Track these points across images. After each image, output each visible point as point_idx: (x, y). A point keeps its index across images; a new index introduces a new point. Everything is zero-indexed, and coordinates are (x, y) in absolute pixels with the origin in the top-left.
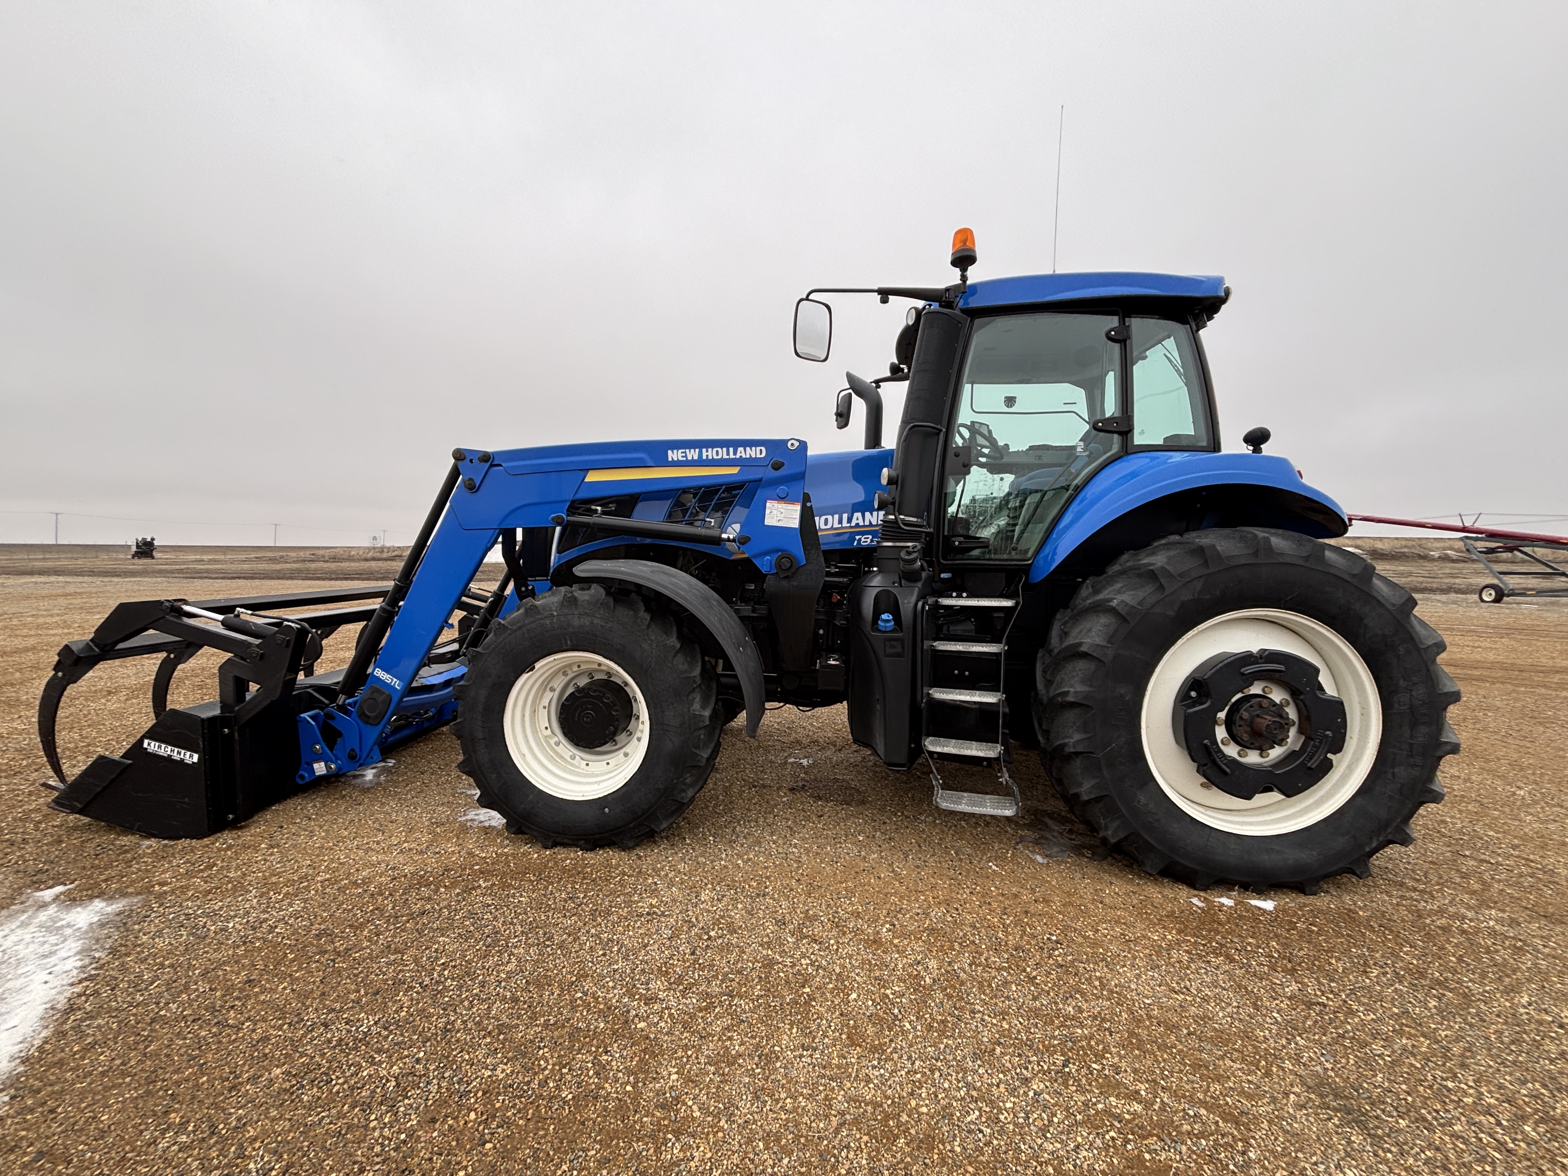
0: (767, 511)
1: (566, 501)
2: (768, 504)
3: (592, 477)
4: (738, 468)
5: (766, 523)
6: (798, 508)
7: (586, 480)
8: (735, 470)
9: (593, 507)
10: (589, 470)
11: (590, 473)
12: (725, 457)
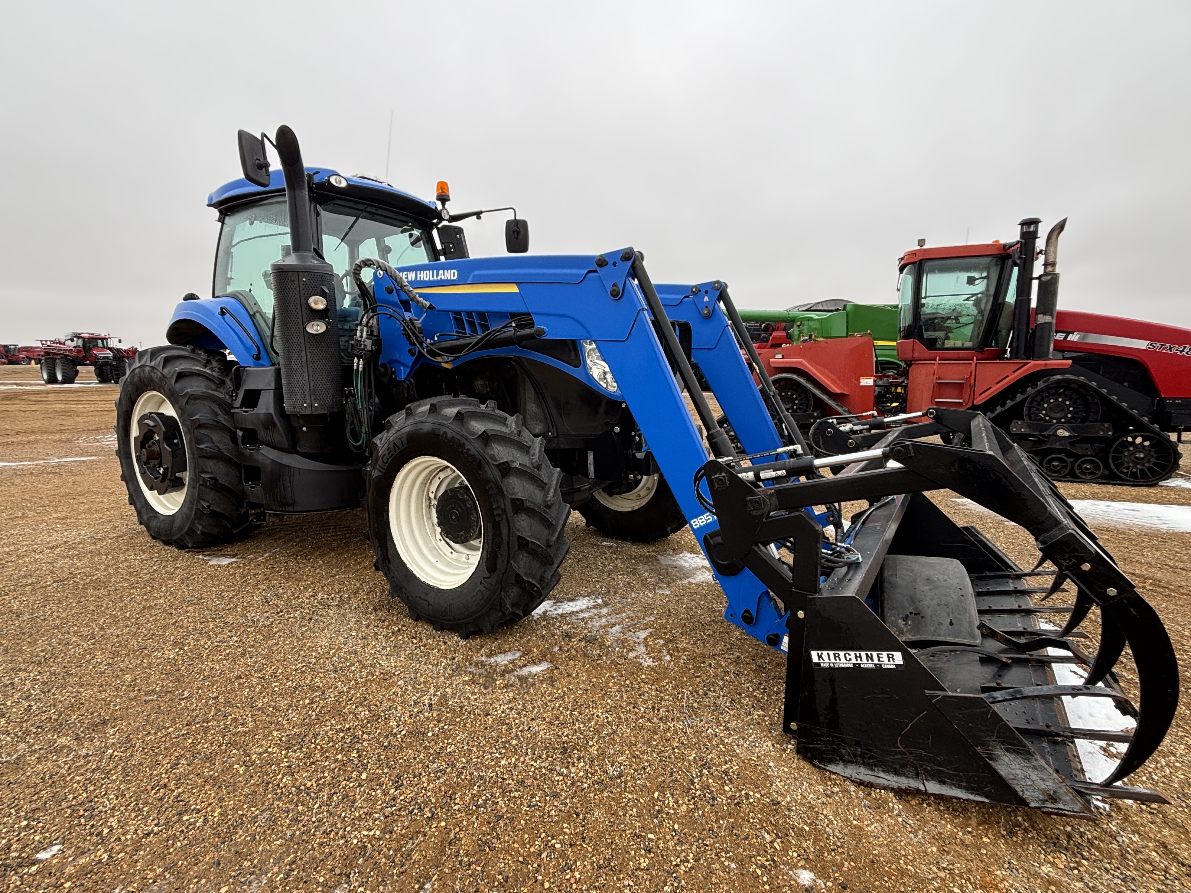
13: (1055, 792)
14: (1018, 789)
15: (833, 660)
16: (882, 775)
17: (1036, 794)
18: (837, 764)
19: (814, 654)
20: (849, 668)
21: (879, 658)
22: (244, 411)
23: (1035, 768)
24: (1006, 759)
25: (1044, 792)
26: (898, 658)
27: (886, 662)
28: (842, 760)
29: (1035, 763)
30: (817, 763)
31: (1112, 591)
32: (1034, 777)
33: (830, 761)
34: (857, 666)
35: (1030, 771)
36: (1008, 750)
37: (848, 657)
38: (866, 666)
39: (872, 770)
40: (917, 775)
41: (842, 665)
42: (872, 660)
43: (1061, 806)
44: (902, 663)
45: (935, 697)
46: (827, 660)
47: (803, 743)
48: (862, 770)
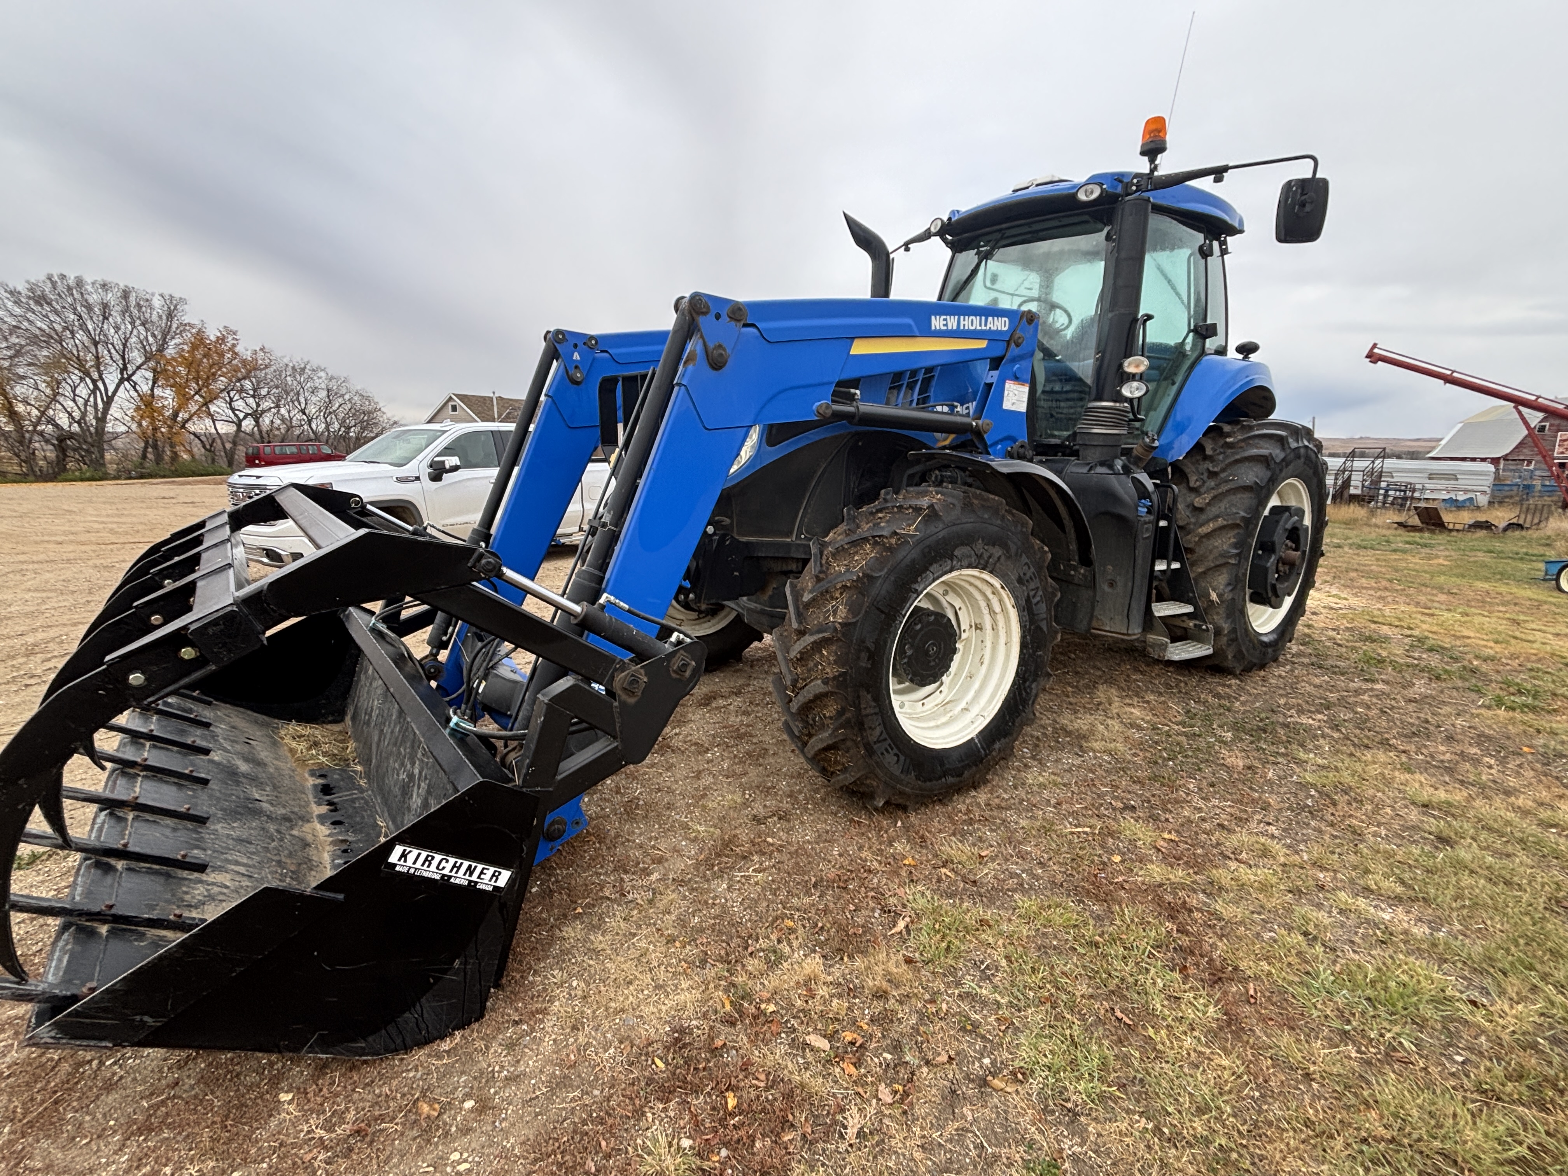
0: (1006, 393)
1: (830, 383)
2: (1007, 385)
3: (860, 348)
4: (986, 342)
5: (1004, 407)
6: (1026, 389)
7: (853, 352)
8: (982, 344)
9: (853, 391)
10: (853, 338)
11: (856, 342)
12: (979, 328)
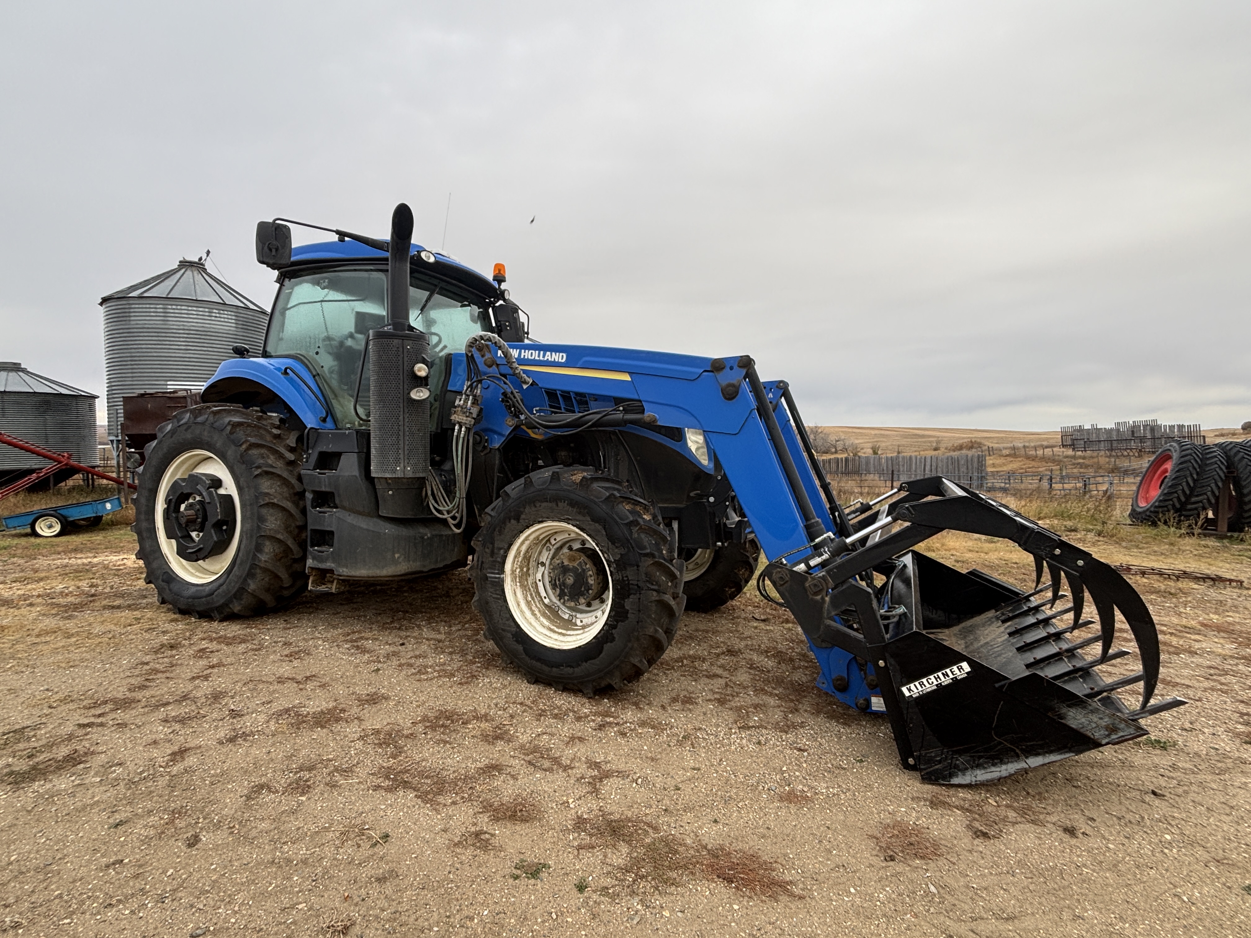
13: (1113, 724)
14: (1090, 734)
15: (920, 689)
16: (993, 769)
17: (1102, 732)
18: (957, 776)
19: (904, 689)
20: (935, 690)
21: (952, 672)
22: (320, 473)
23: (1092, 712)
24: (1071, 714)
25: (1107, 728)
26: (965, 666)
27: (959, 673)
28: (959, 770)
29: (1090, 708)
30: (942, 782)
31: (1080, 563)
32: (1095, 720)
33: (951, 776)
34: (939, 686)
35: (1090, 716)
36: (1069, 706)
37: (930, 681)
38: (946, 683)
39: (985, 768)
40: (1018, 756)
41: (929, 690)
42: (948, 676)
43: (1121, 734)
44: (969, 670)
45: (1003, 686)
46: (916, 691)
47: (925, 769)
48: (978, 772)
